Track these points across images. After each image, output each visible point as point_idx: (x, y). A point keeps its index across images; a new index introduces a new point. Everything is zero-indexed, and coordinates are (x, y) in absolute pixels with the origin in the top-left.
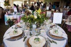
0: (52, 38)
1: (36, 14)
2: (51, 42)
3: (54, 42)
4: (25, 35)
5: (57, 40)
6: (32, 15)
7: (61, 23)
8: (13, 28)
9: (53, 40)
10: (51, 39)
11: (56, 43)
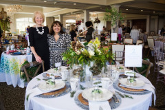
0: (124, 92)
1: (92, 48)
2: (123, 97)
3: (127, 96)
4: (70, 90)
5: (133, 94)
6: (84, 50)
7: (141, 66)
8: (39, 79)
9: (127, 94)
10: (123, 94)
11: (131, 98)
